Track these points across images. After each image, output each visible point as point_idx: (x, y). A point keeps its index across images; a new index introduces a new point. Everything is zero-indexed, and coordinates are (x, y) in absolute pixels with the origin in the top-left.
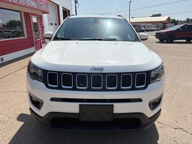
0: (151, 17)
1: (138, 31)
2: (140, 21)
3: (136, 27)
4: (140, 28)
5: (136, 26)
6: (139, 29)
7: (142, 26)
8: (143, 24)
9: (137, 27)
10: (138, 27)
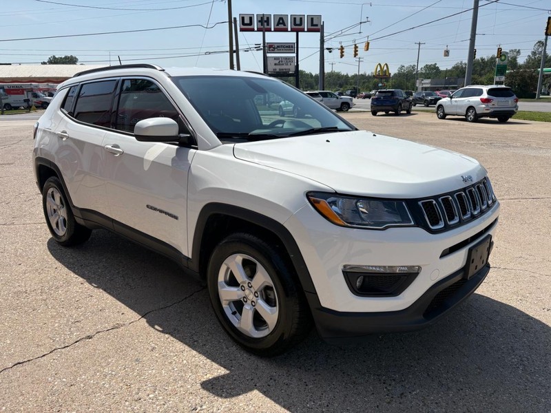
0: (44, 63)
1: (34, 107)
2: (27, 75)
3: (23, 94)
4: (36, 96)
5: (23, 90)
6: (35, 100)
7: (40, 90)
8: (42, 86)
9: (25, 92)
10: (30, 94)
